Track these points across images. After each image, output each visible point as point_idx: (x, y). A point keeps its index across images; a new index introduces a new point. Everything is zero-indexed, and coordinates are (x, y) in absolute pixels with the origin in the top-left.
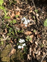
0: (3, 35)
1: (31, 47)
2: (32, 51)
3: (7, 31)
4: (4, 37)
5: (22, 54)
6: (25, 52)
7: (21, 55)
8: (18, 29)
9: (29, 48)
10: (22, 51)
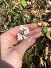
0: (5, 26)
1: (48, 46)
2: (49, 53)
3: (11, 19)
4: (6, 29)
5: (31, 56)
6: (36, 53)
7: (28, 57)
8: (28, 16)
9: (45, 48)
10: (31, 50)
